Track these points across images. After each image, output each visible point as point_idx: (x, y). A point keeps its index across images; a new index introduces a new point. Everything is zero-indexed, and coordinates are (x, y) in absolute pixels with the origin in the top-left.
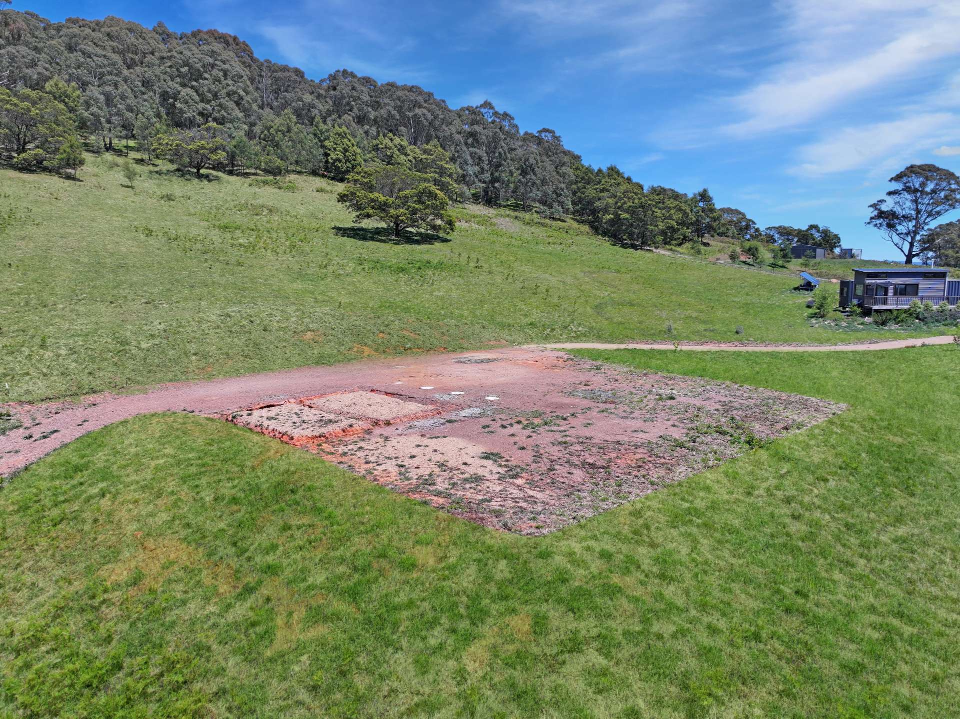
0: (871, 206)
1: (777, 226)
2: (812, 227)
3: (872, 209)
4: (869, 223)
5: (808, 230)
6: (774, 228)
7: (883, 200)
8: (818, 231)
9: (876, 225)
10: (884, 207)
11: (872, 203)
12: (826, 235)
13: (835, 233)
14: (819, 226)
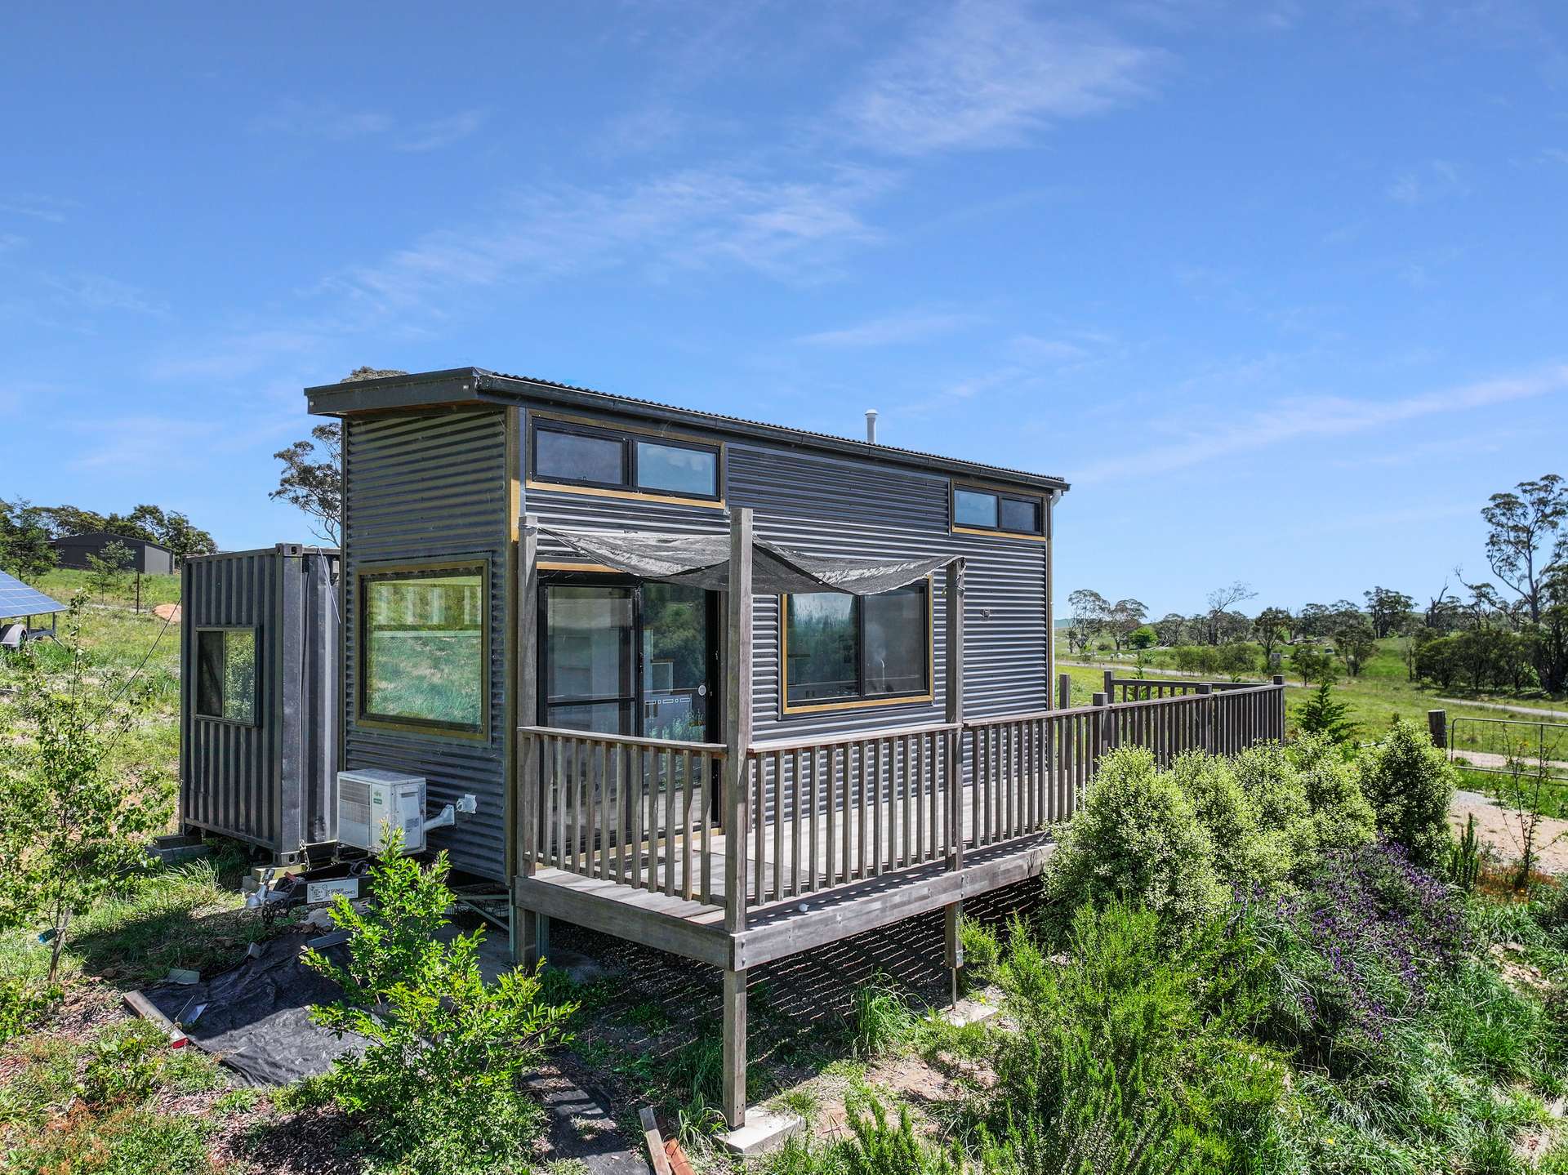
0: (281, 455)
1: (55, 506)
2: (143, 512)
3: (283, 464)
4: (279, 493)
5: (133, 518)
6: (48, 510)
7: (308, 444)
8: (160, 523)
9: (296, 500)
10: (309, 460)
11: (282, 449)
12: (179, 533)
13: (201, 528)
14: (161, 508)
